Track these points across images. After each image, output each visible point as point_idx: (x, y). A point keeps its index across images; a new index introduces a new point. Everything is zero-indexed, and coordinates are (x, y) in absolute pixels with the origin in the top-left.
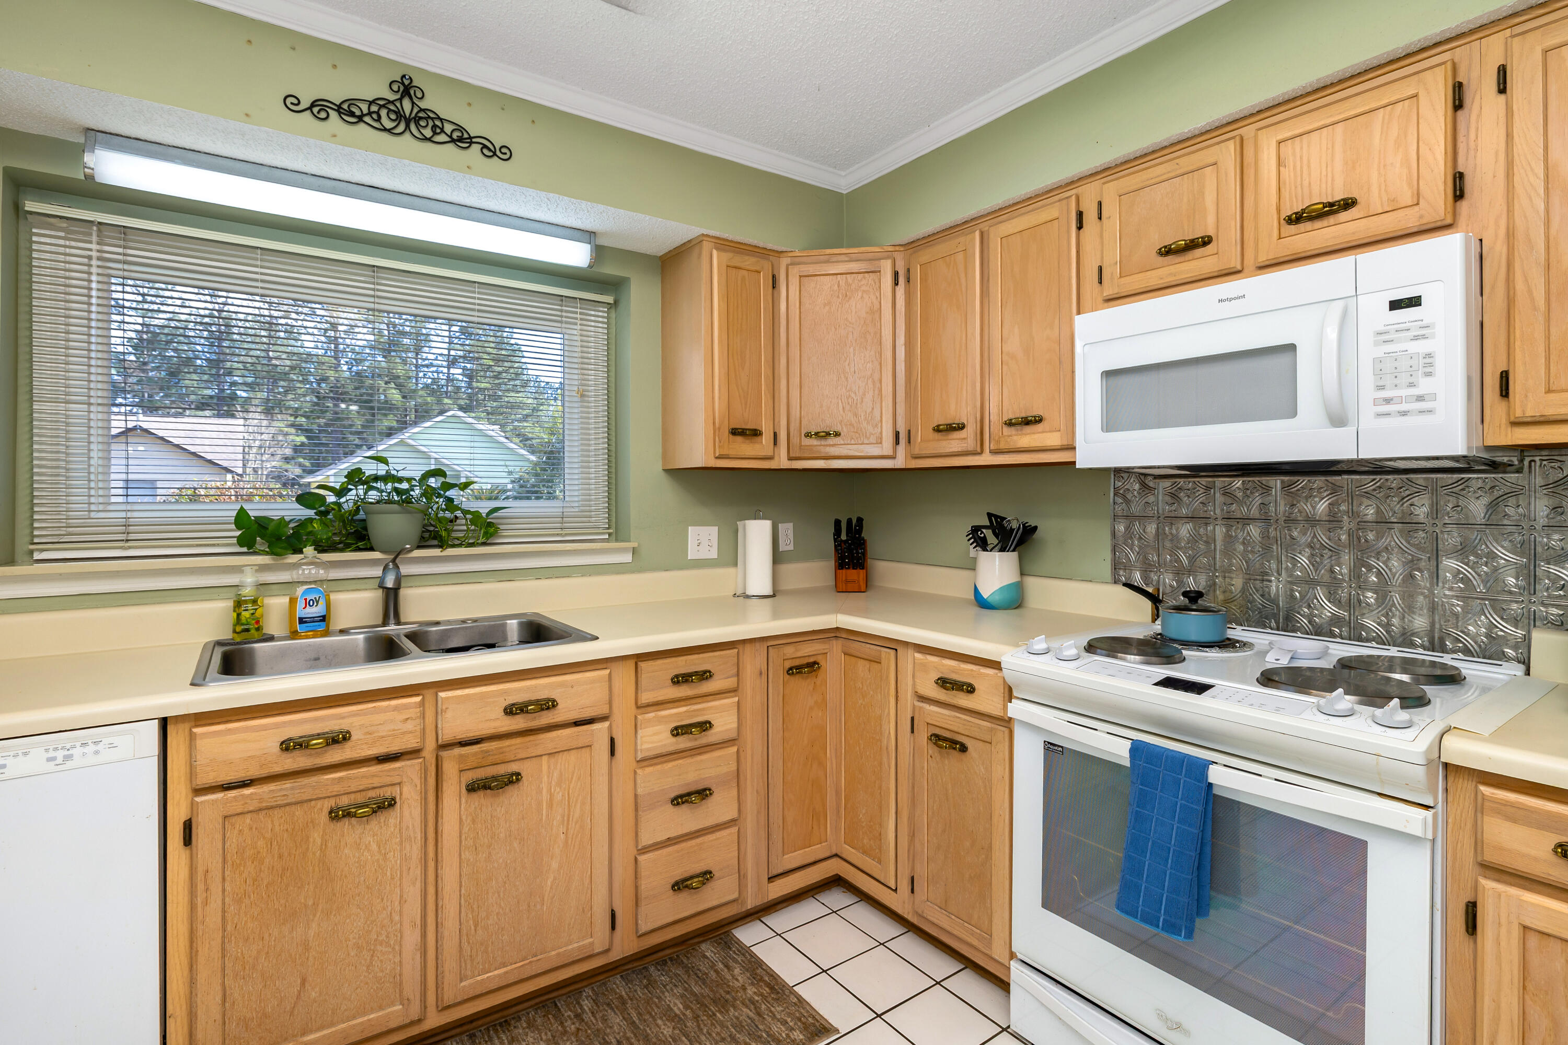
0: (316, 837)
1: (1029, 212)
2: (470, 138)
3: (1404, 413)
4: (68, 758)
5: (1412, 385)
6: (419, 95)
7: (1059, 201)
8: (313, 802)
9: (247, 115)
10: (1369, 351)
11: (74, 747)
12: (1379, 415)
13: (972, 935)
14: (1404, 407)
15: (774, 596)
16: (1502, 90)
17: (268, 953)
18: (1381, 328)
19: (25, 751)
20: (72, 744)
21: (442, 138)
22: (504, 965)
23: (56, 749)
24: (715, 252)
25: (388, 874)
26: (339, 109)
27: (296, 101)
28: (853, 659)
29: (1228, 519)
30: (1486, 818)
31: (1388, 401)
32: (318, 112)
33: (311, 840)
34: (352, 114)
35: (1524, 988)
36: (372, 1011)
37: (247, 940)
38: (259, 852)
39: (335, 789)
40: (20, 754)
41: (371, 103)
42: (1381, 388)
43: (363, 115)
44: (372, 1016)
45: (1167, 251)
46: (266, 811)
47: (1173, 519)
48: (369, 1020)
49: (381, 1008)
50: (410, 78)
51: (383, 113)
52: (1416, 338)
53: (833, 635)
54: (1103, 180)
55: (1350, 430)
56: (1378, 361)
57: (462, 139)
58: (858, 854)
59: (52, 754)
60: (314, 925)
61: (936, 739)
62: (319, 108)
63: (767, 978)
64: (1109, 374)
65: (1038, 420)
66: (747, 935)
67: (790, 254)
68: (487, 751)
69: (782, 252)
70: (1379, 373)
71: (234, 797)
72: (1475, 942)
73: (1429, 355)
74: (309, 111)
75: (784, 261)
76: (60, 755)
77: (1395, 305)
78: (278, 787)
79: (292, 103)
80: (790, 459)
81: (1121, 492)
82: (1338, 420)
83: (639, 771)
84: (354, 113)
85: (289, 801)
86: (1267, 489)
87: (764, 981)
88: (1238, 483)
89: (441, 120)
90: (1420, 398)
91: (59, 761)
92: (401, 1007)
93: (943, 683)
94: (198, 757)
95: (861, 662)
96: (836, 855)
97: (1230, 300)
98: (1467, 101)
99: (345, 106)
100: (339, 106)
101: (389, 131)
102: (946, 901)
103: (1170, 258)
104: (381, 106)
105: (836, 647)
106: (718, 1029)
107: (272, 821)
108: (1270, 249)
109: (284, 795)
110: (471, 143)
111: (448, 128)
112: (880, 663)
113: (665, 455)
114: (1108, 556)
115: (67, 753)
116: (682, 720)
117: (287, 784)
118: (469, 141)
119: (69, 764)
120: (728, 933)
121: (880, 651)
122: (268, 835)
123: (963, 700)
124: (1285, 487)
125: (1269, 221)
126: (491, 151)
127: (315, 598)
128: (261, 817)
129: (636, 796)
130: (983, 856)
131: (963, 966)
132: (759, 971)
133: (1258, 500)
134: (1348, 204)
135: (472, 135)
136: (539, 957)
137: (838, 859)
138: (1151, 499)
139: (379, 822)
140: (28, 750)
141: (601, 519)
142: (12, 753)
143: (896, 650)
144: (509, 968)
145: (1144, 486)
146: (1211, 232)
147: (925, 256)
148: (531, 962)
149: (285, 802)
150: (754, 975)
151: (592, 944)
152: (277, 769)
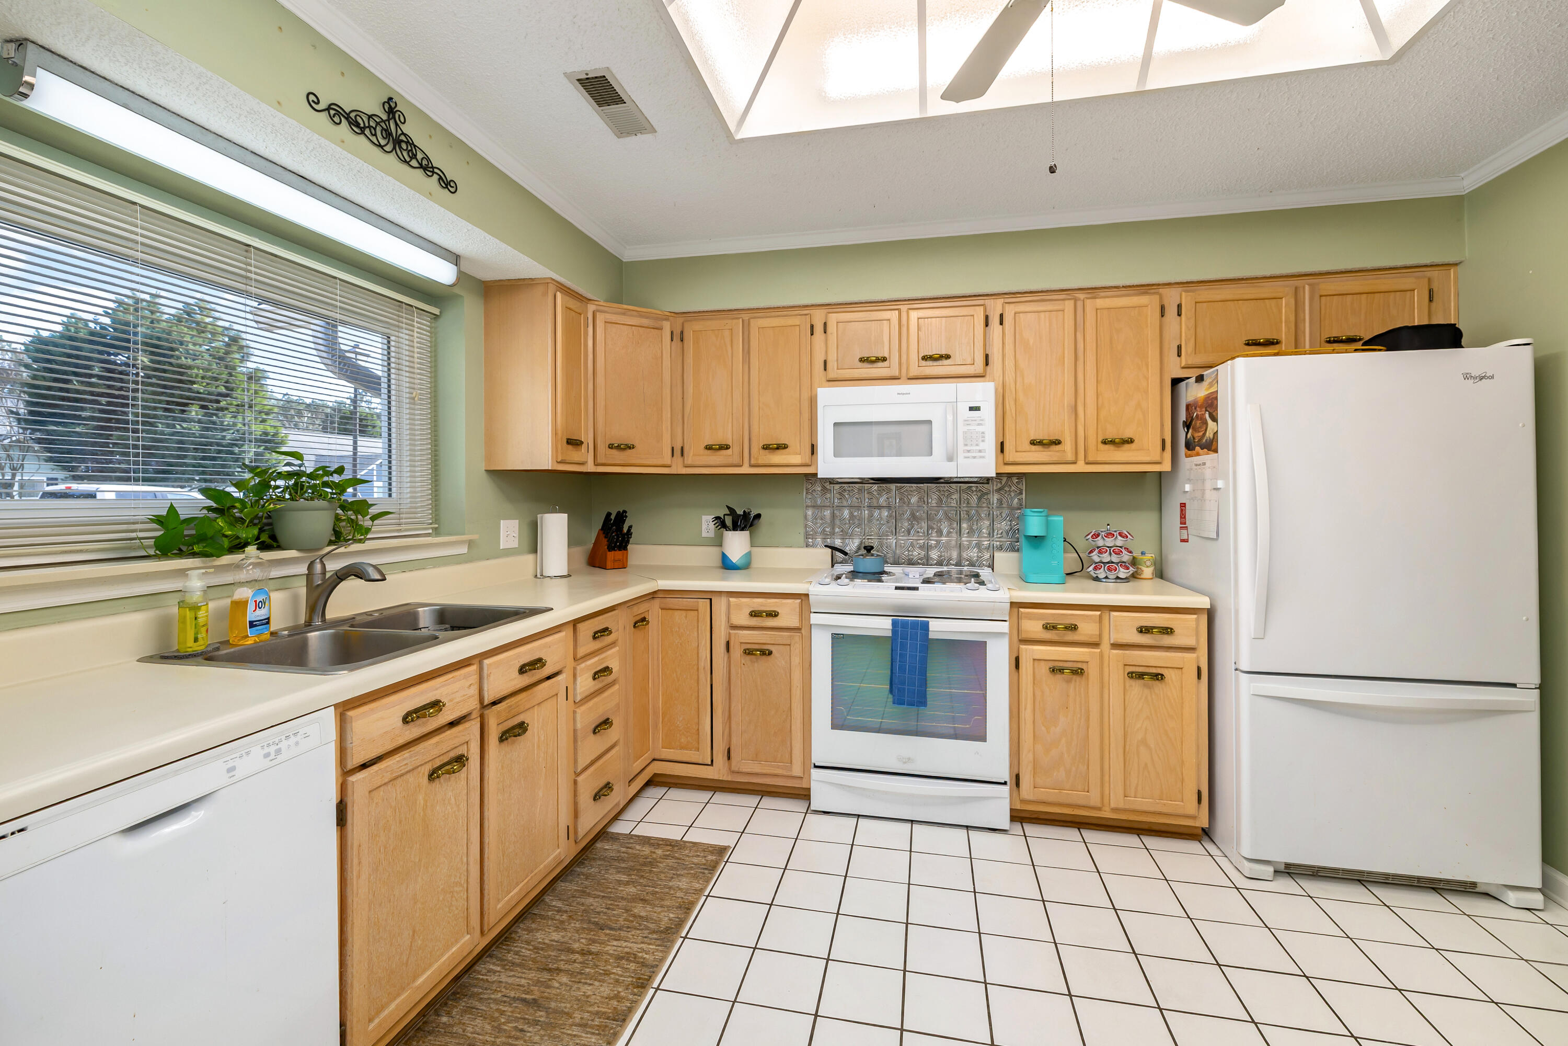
0: (421, 798)
1: (779, 316)
2: (433, 167)
3: (974, 457)
4: (278, 752)
5: (977, 445)
6: (402, 120)
7: (800, 315)
8: (420, 768)
9: (279, 103)
10: (962, 428)
11: (281, 741)
12: (966, 457)
13: (778, 768)
14: (974, 454)
15: (569, 576)
16: (1001, 323)
17: (393, 913)
18: (966, 418)
19: (247, 751)
20: (280, 738)
21: (414, 163)
22: (517, 884)
23: (269, 745)
24: (559, 295)
25: (461, 822)
26: (347, 117)
27: (316, 100)
28: (670, 612)
29: (869, 507)
30: (1023, 621)
31: (969, 451)
32: (334, 116)
33: (418, 803)
34: (358, 125)
35: (1034, 683)
36: (453, 945)
37: (380, 905)
38: (388, 821)
39: (435, 753)
40: (244, 754)
41: (370, 117)
42: (966, 445)
43: (365, 127)
44: (454, 949)
45: (862, 360)
46: (391, 783)
47: (841, 507)
48: (453, 954)
49: (457, 941)
50: (396, 103)
51: (379, 129)
52: (979, 425)
53: (652, 596)
54: (828, 310)
55: (953, 464)
56: (965, 433)
57: (427, 168)
58: (676, 751)
59: (266, 750)
60: (419, 879)
61: (748, 652)
62: (336, 113)
63: (661, 843)
64: (836, 424)
65: (785, 447)
66: (621, 828)
67: (596, 303)
68: (510, 706)
69: (590, 300)
70: (965, 439)
71: (376, 772)
72: (1019, 672)
73: (983, 433)
74: (327, 111)
75: (591, 308)
76: (272, 749)
77: (971, 409)
78: (401, 758)
79: (313, 101)
80: (596, 465)
81: (810, 491)
82: (950, 459)
83: (578, 710)
84: (360, 124)
85: (408, 769)
86: (889, 491)
87: (661, 844)
88: (875, 487)
89: (415, 146)
90: (980, 451)
91: (272, 756)
92: (469, 936)
93: (754, 614)
94: (354, 739)
95: (677, 613)
96: (654, 760)
97: (904, 394)
98: (990, 324)
99: (352, 115)
100: (348, 114)
101: (380, 146)
102: (756, 755)
103: (866, 365)
104: (378, 123)
105: (656, 604)
106: (663, 875)
107: (396, 790)
108: (915, 371)
109: (405, 764)
110: (433, 172)
111: (420, 156)
112: (697, 610)
113: (489, 457)
114: (802, 531)
115: (278, 747)
116: (596, 668)
117: (406, 754)
118: (432, 170)
119: (280, 758)
120: (608, 833)
121: (698, 602)
122: (393, 804)
123: (771, 622)
124: (898, 489)
125: (914, 357)
126: (447, 184)
127: (263, 599)
128: (389, 787)
129: (575, 731)
130: (785, 716)
131: (760, 797)
132: (652, 841)
133: (885, 497)
134: (948, 357)
135: (434, 166)
136: (535, 872)
137: (655, 762)
138: (828, 495)
139: (456, 778)
140: (249, 750)
141: (425, 515)
142: (238, 755)
143: (711, 599)
144: (521, 885)
145: (824, 488)
146: (886, 355)
147: (697, 326)
148: (532, 877)
149: (406, 770)
150: (652, 845)
151: (560, 853)
152: (401, 741)
